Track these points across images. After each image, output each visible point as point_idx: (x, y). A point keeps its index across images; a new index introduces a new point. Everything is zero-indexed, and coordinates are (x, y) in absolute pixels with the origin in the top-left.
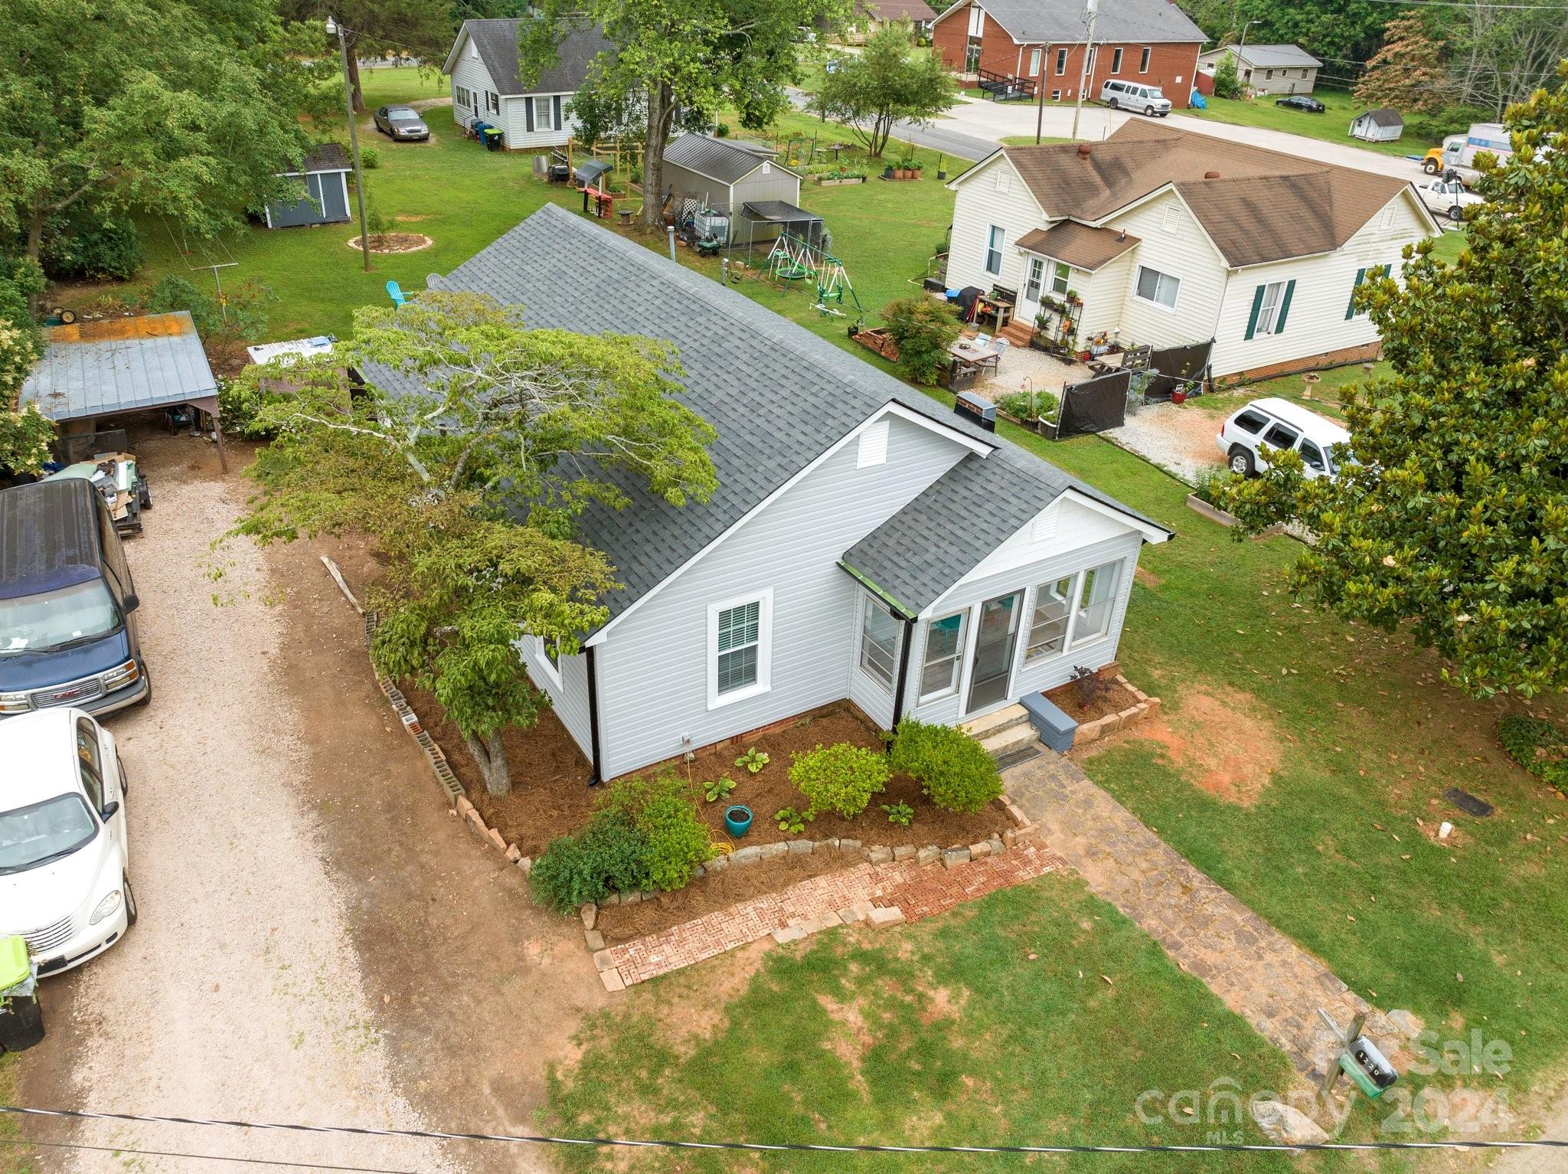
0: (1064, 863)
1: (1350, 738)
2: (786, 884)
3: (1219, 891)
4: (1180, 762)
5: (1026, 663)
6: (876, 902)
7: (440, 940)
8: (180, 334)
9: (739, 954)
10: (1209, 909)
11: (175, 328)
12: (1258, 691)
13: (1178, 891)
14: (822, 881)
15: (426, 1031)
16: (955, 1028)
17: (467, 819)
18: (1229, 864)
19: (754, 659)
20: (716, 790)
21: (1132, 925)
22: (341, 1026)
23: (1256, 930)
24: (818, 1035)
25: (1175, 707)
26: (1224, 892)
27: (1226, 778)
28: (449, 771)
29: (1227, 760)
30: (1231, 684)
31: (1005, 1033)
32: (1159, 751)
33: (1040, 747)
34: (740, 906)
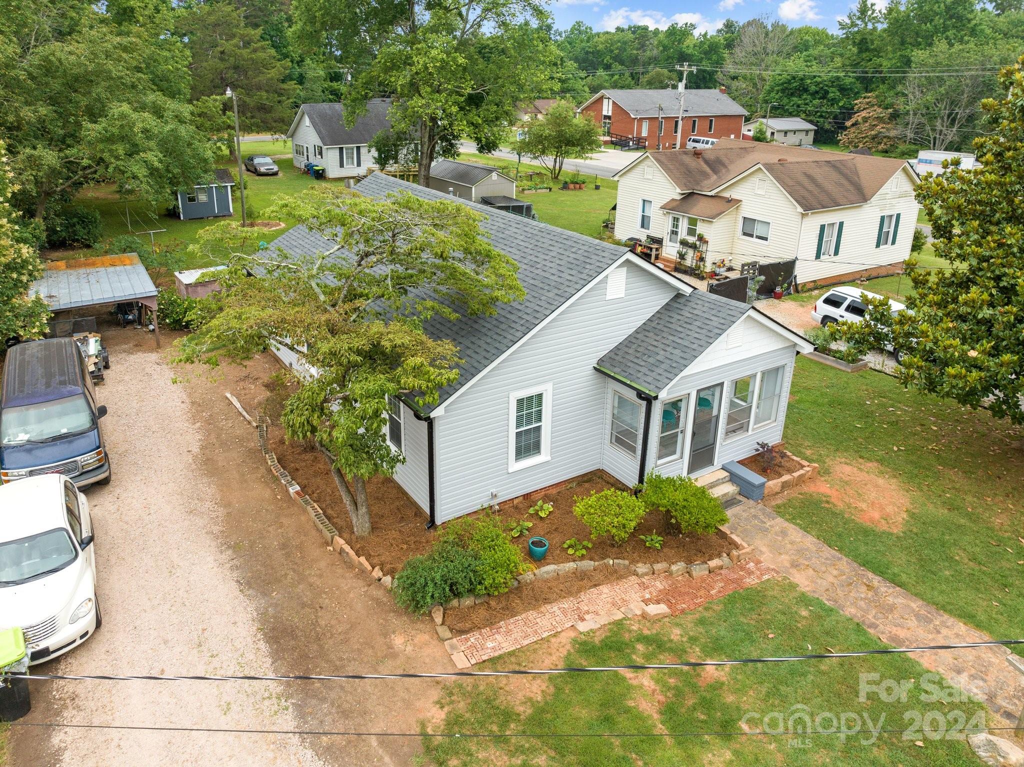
0: (777, 572)
1: (954, 488)
2: (579, 591)
3: (894, 588)
4: (841, 506)
5: (725, 439)
6: (646, 602)
7: (329, 635)
8: (131, 264)
9: (553, 640)
10: (891, 600)
11: (128, 262)
12: (881, 461)
13: (864, 588)
14: (605, 589)
15: (324, 700)
16: (725, 688)
17: (342, 551)
18: (896, 570)
19: (539, 436)
20: (519, 528)
21: (838, 612)
22: (258, 697)
23: (929, 613)
24: (623, 696)
25: (827, 472)
26: (898, 588)
27: (876, 515)
28: (326, 520)
29: (873, 503)
30: (861, 457)
31: (764, 690)
32: (824, 499)
33: (740, 498)
34: (548, 607)
